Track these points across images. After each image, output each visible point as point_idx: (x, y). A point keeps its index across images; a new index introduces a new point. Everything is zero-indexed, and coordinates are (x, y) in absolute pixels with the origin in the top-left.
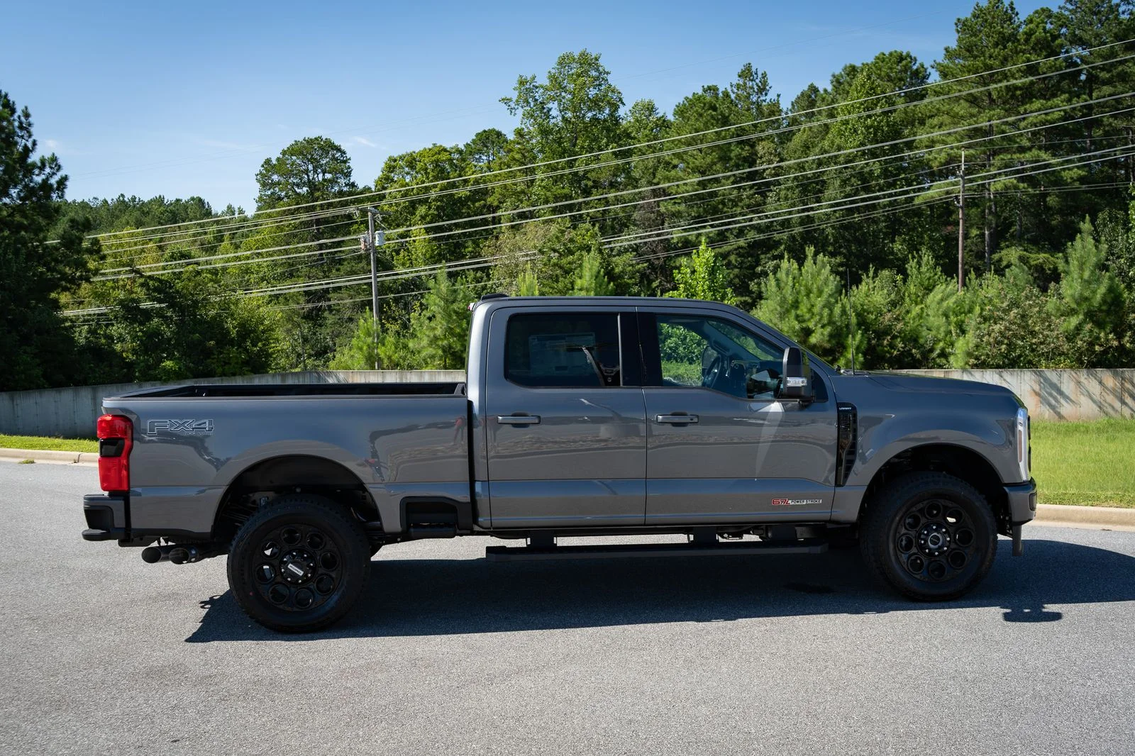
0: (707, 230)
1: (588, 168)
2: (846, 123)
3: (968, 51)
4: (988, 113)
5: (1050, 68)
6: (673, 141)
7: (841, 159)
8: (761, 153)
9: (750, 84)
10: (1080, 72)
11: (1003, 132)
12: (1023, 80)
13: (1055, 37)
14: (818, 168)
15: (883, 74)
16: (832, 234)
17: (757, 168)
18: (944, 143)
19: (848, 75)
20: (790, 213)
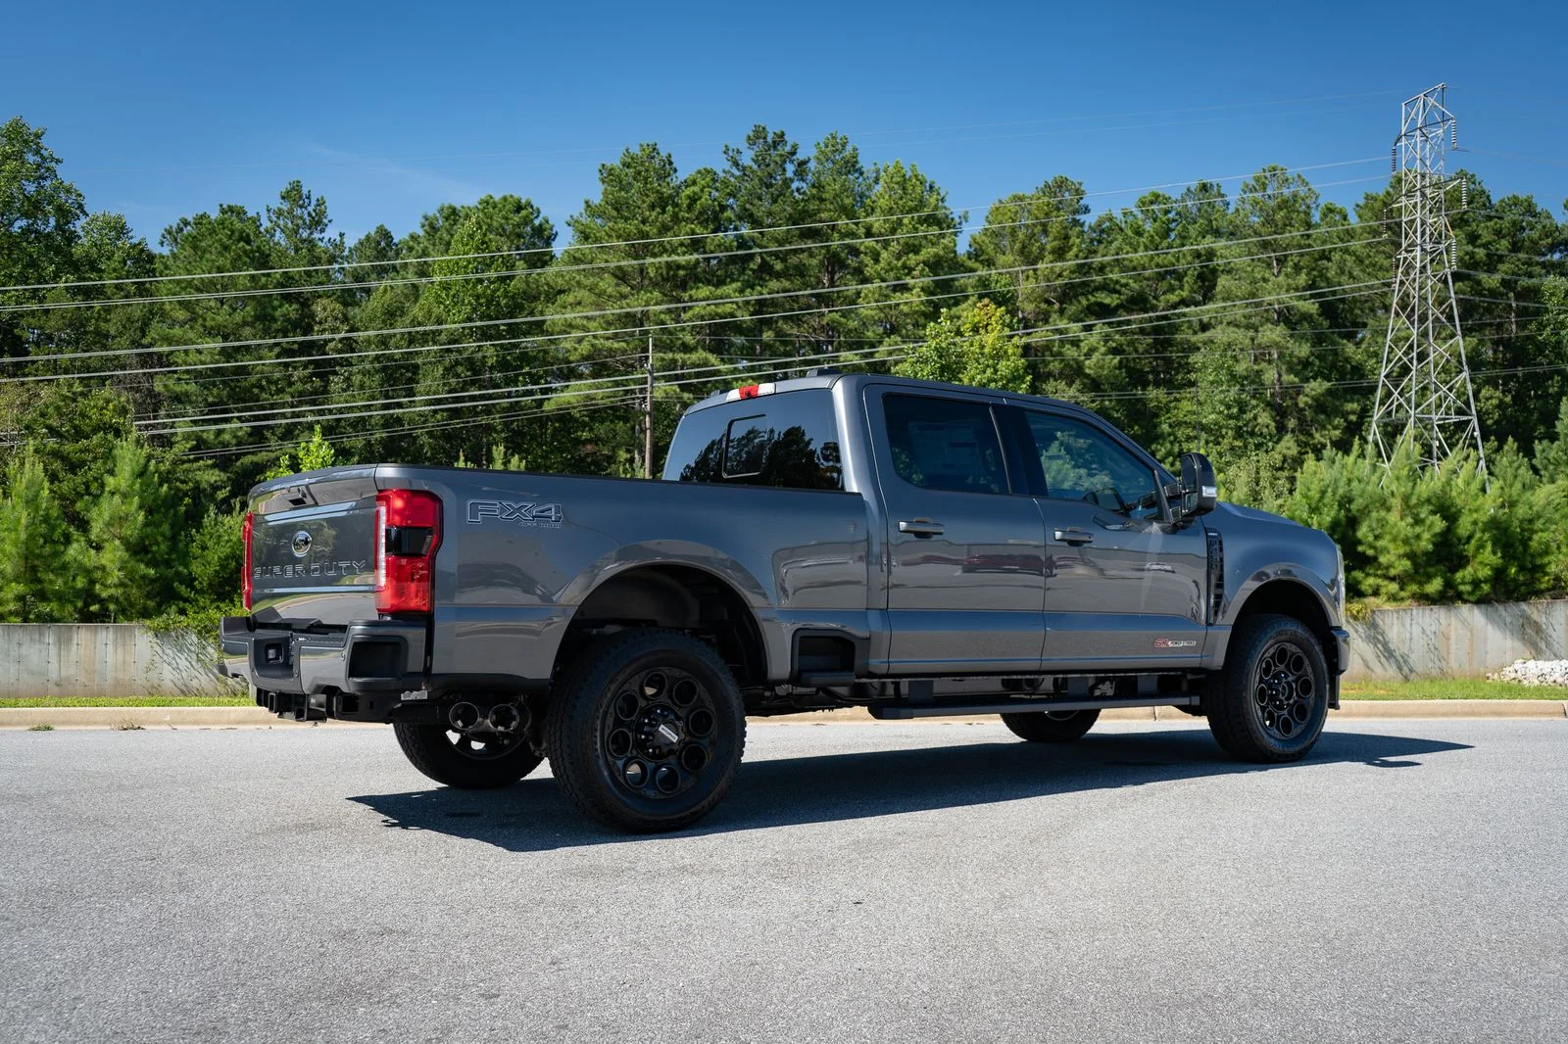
0: (233, 426)
1: (18, 308)
2: (446, 286)
3: (616, 209)
4: (644, 296)
5: (719, 246)
6: (178, 282)
7: (443, 337)
8: (320, 315)
9: (298, 212)
10: (751, 257)
11: (663, 323)
12: (687, 257)
13: (723, 208)
14: (408, 347)
15: (495, 224)
16: (429, 443)
17: (315, 337)
18: (585, 329)
19: (447, 219)
20: (368, 408)
